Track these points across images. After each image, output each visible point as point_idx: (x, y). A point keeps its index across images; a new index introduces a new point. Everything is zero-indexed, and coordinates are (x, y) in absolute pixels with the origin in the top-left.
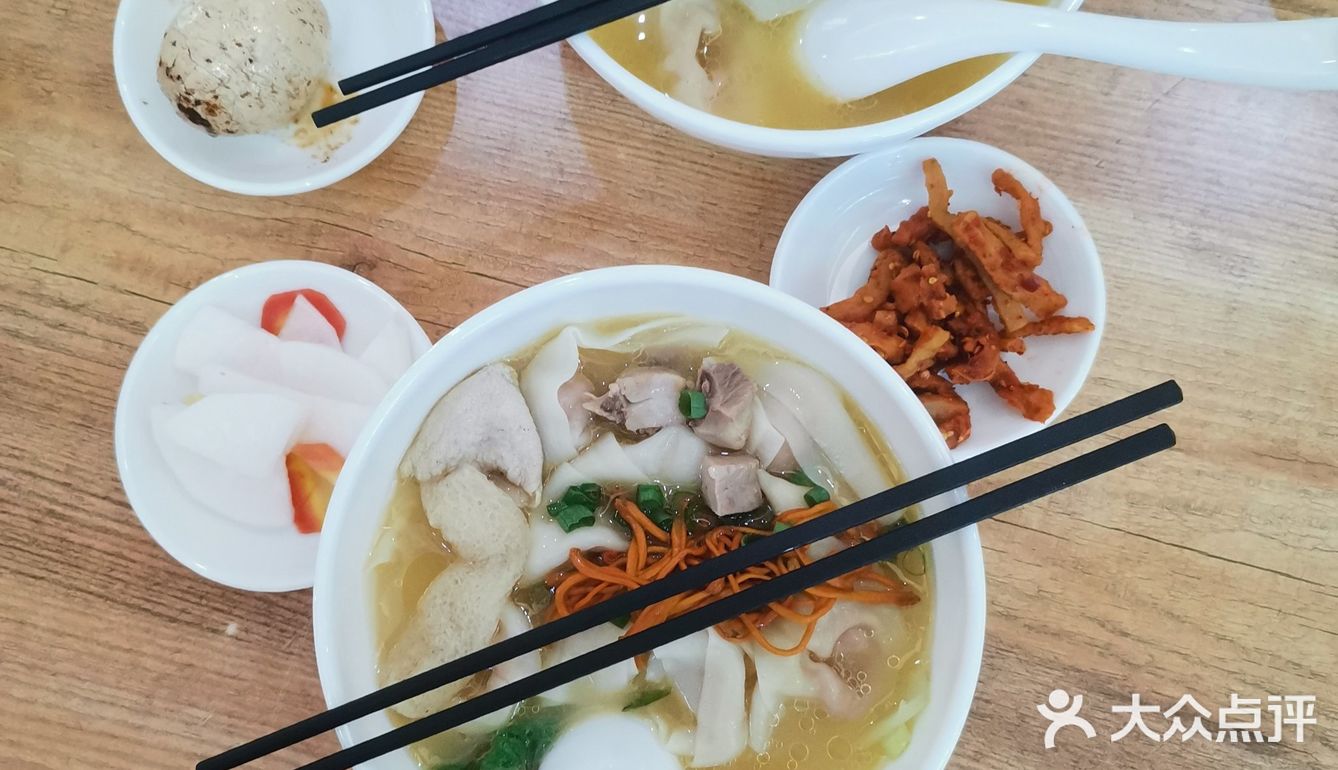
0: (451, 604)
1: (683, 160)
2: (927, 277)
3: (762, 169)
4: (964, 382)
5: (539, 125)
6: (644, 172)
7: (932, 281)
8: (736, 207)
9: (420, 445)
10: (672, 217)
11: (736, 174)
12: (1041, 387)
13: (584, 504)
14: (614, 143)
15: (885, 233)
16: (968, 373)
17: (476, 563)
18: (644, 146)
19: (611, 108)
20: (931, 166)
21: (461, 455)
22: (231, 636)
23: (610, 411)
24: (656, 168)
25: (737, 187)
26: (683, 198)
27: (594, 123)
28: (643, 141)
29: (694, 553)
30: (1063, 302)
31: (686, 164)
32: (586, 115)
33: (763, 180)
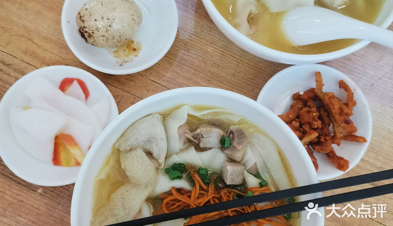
0: (124, 199)
1: (231, 56)
2: (313, 112)
3: (257, 64)
4: (318, 152)
5: (183, 34)
6: (216, 57)
7: (314, 114)
8: (246, 75)
9: (123, 138)
10: (223, 74)
11: (248, 64)
12: (344, 159)
13: (179, 171)
14: (208, 45)
15: (297, 94)
16: (320, 149)
17: (136, 185)
18: (218, 48)
19: (209, 33)
20: (318, 74)
21: (138, 145)
22: (39, 193)
23: (195, 139)
24: (221, 56)
25: (248, 69)
26: (229, 69)
27: (202, 37)
28: (218, 46)
29: (216, 196)
30: (355, 130)
31: (232, 57)
32: (200, 34)
33: (257, 68)
